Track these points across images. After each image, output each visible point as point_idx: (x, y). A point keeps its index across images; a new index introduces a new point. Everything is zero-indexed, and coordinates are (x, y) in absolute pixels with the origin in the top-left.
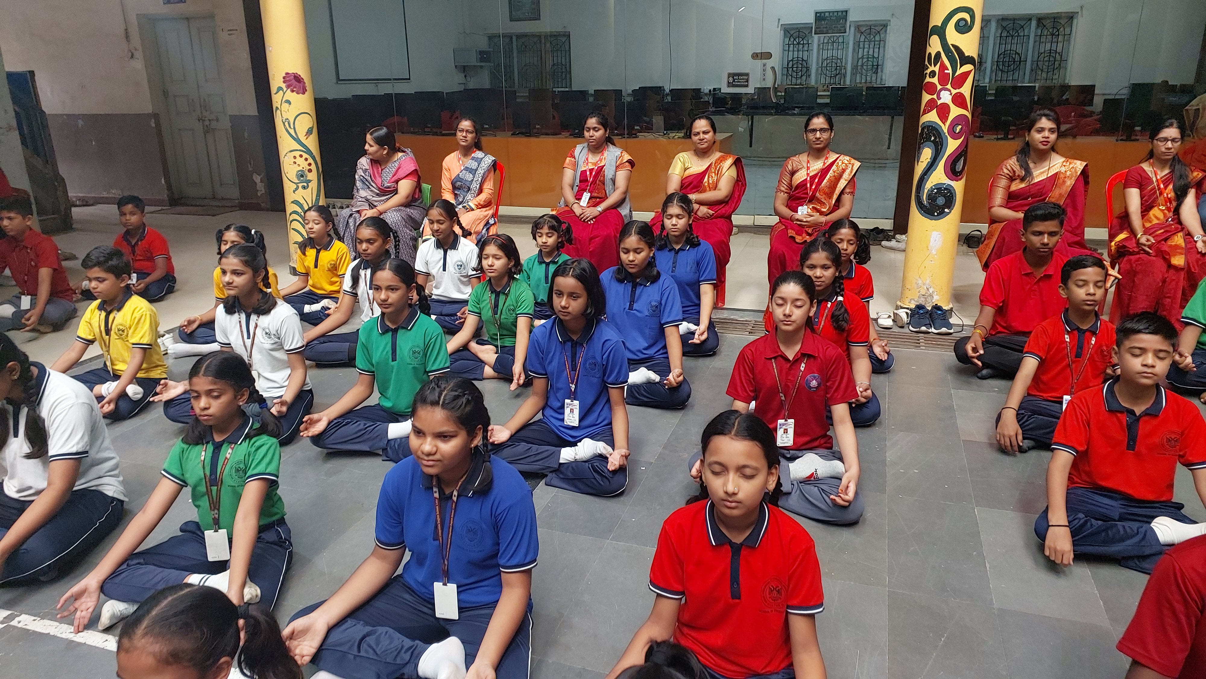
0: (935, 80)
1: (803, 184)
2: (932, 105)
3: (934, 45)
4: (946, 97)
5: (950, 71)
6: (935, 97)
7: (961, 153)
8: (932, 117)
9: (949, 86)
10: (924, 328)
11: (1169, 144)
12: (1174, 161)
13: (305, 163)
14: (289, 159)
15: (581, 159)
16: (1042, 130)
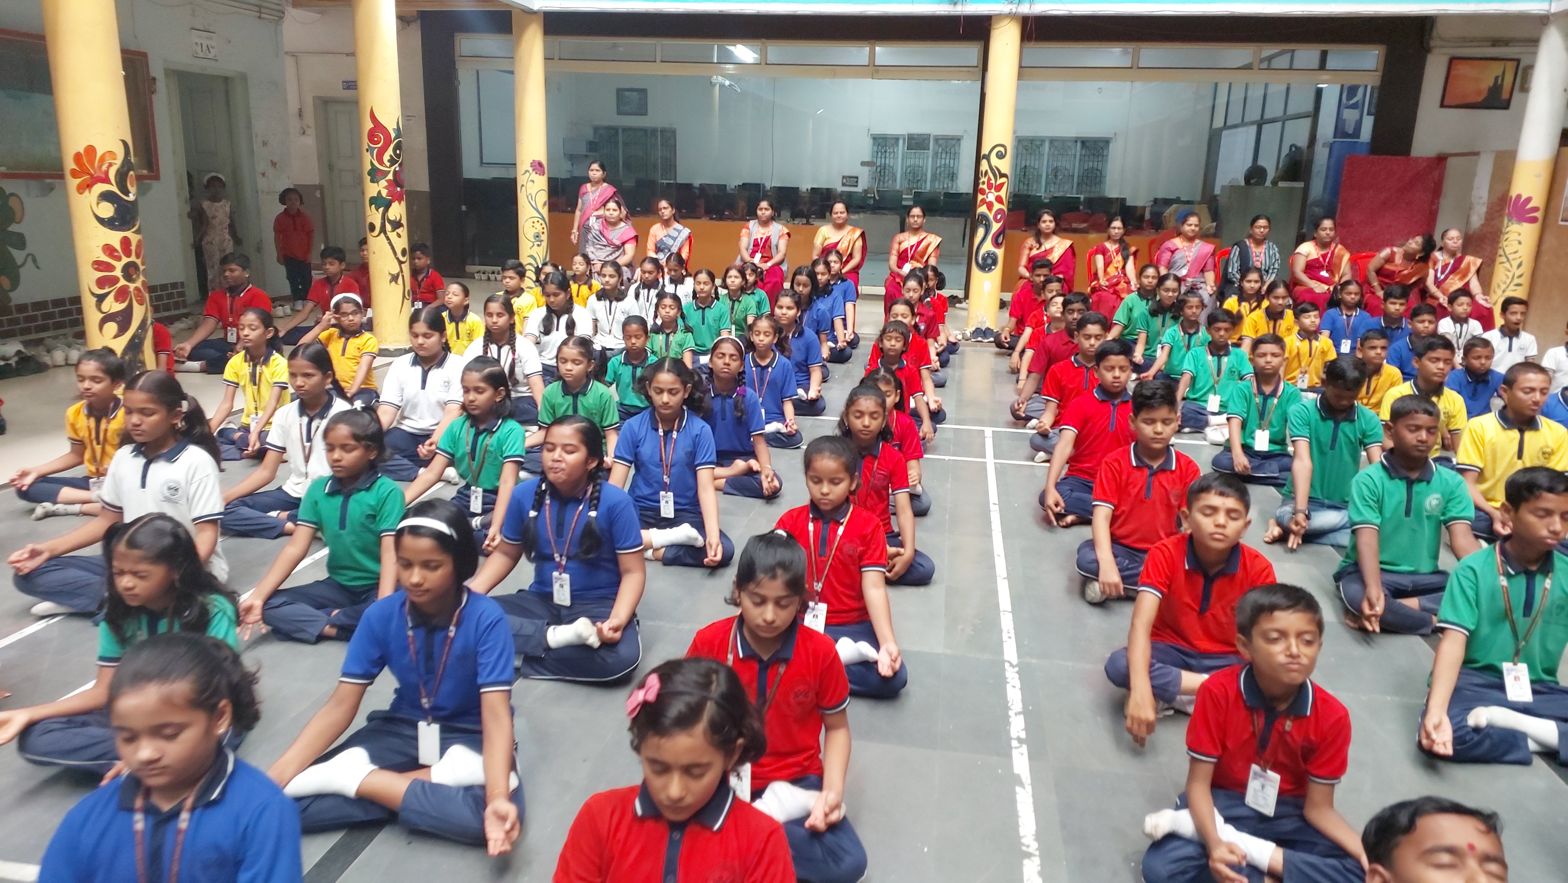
0: (985, 187)
1: (906, 250)
2: (983, 201)
3: (984, 166)
4: (991, 197)
5: (993, 181)
6: (985, 197)
7: (1001, 232)
8: (983, 209)
9: (993, 190)
10: (980, 339)
11: (1117, 231)
12: (1121, 241)
13: (540, 227)
14: (529, 224)
15: (754, 230)
16: (1045, 222)
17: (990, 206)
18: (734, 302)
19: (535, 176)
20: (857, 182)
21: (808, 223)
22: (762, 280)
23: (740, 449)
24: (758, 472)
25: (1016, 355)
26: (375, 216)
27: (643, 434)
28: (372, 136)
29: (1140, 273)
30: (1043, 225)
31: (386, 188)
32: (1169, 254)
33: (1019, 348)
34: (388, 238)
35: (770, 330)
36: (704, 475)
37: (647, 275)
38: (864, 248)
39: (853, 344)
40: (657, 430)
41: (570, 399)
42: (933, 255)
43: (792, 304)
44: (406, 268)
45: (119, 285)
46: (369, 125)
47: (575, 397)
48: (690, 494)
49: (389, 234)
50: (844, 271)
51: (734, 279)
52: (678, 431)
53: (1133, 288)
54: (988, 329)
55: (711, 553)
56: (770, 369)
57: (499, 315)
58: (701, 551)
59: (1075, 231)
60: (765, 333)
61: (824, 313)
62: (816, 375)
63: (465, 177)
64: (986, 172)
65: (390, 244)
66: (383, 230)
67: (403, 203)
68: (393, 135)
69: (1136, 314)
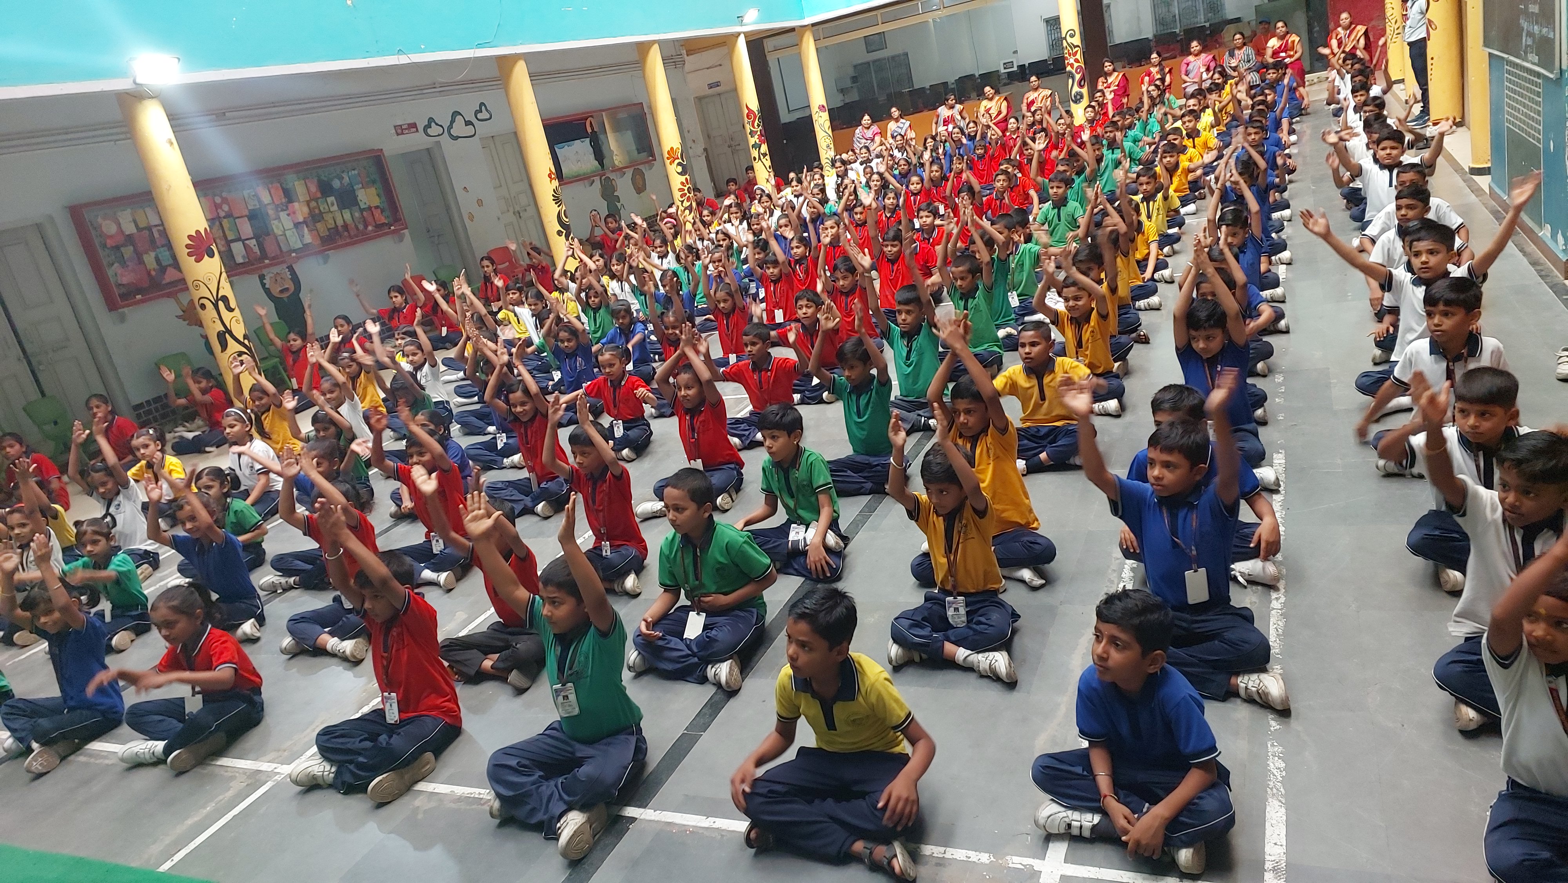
0: (1067, 56)
2: (1068, 64)
3: (1065, 44)
4: (1072, 61)
5: (1072, 51)
6: (1068, 61)
7: (1083, 78)
8: (1070, 68)
9: (1072, 57)
11: (1155, 60)
13: (829, 141)
14: (823, 140)
17: (1072, 65)
19: (822, 114)
28: (748, 116)
30: (1106, 69)
31: (758, 139)
45: (687, 196)
46: (746, 111)
49: (763, 160)
63: (782, 122)
64: (1067, 47)
65: (764, 164)
66: (760, 159)
67: (766, 144)
68: (756, 113)
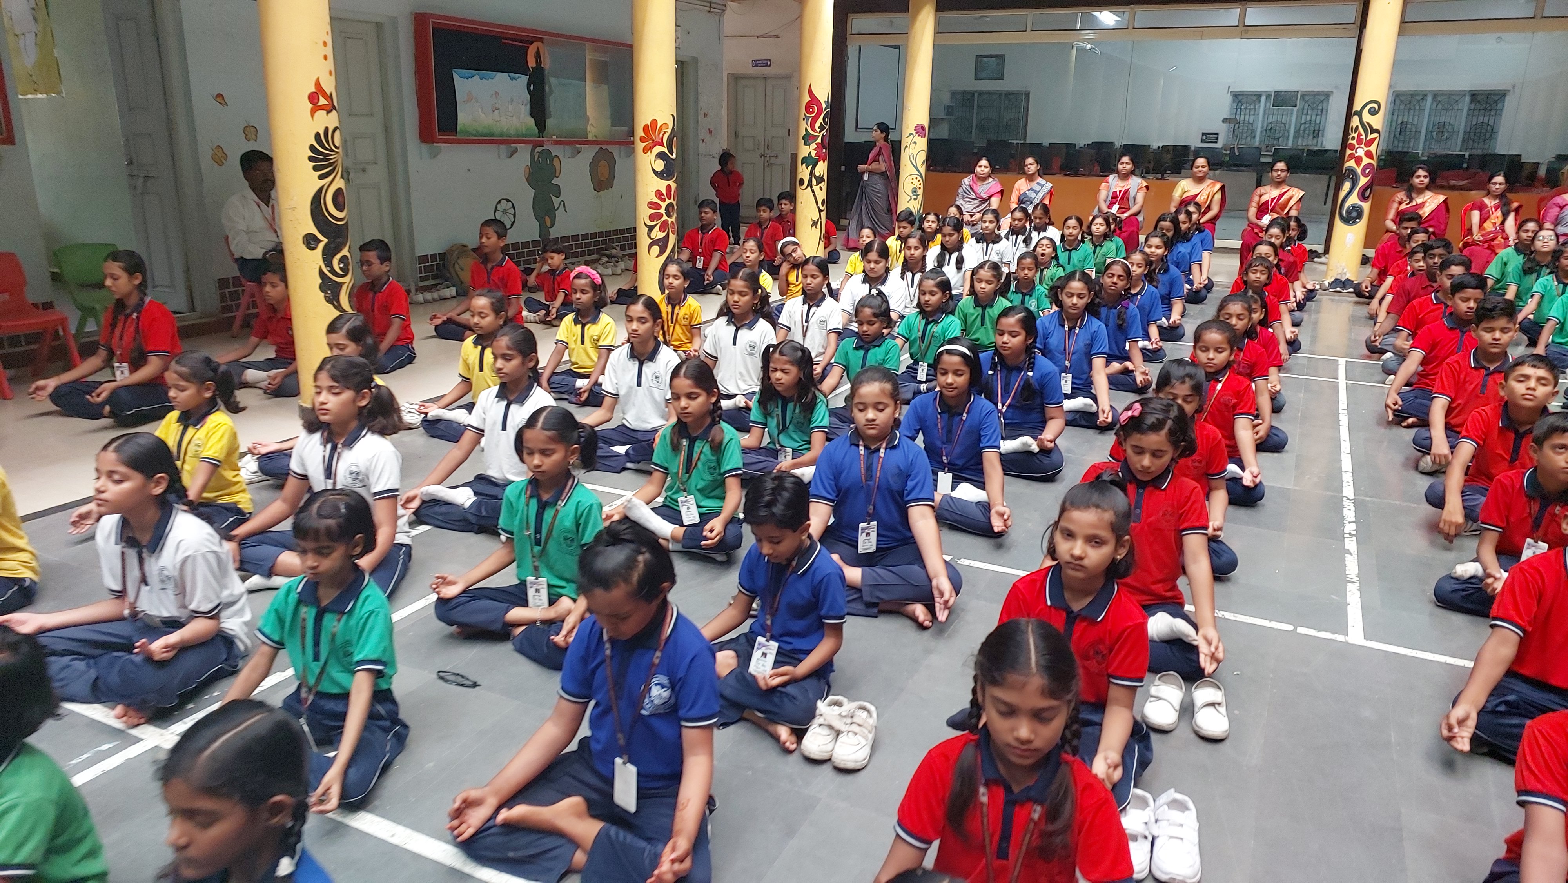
0: (1355, 142)
1: (1267, 202)
2: (1352, 156)
3: (1355, 121)
4: (1361, 152)
5: (1364, 137)
6: (1354, 152)
7: (1368, 187)
8: (1351, 164)
9: (1363, 146)
10: (1338, 289)
11: (1498, 186)
12: (1502, 196)
13: (918, 183)
14: (909, 180)
15: (1114, 184)
16: (1419, 176)
17: (1358, 160)
18: (1096, 247)
19: (917, 139)
20: (1217, 138)
21: (1162, 178)
22: (1120, 229)
23: (1117, 353)
24: (1132, 371)
25: (1375, 301)
26: (804, 173)
27: (1052, 328)
28: (808, 107)
29: (1520, 227)
30: (1416, 180)
31: (815, 149)
32: (1558, 209)
33: (1379, 295)
34: (813, 191)
35: (1143, 262)
36: (1098, 362)
37: (1016, 222)
38: (1223, 201)
39: (1209, 286)
40: (1063, 326)
41: (979, 310)
42: (1294, 207)
43: (1161, 244)
44: (823, 214)
45: (663, 219)
46: (808, 99)
47: (984, 308)
48: (1084, 376)
49: (814, 187)
50: (1201, 221)
51: (1099, 227)
52: (1080, 328)
53: (1511, 243)
54: (1348, 280)
55: (1101, 418)
56: (1139, 297)
57: (916, 248)
58: (1096, 415)
59: (1453, 188)
60: (1138, 264)
61: (1184, 256)
62: (1178, 307)
63: (846, 140)
64: (1357, 127)
65: (814, 195)
66: (810, 184)
67: (826, 162)
68: (824, 106)
69: (1510, 268)
